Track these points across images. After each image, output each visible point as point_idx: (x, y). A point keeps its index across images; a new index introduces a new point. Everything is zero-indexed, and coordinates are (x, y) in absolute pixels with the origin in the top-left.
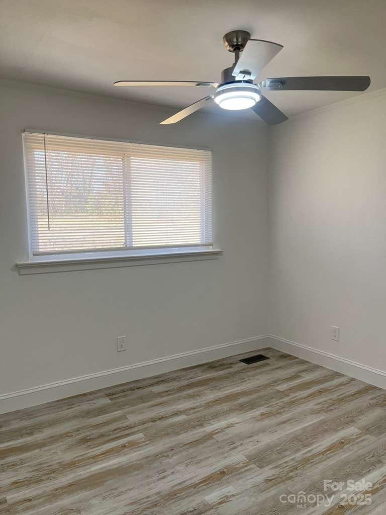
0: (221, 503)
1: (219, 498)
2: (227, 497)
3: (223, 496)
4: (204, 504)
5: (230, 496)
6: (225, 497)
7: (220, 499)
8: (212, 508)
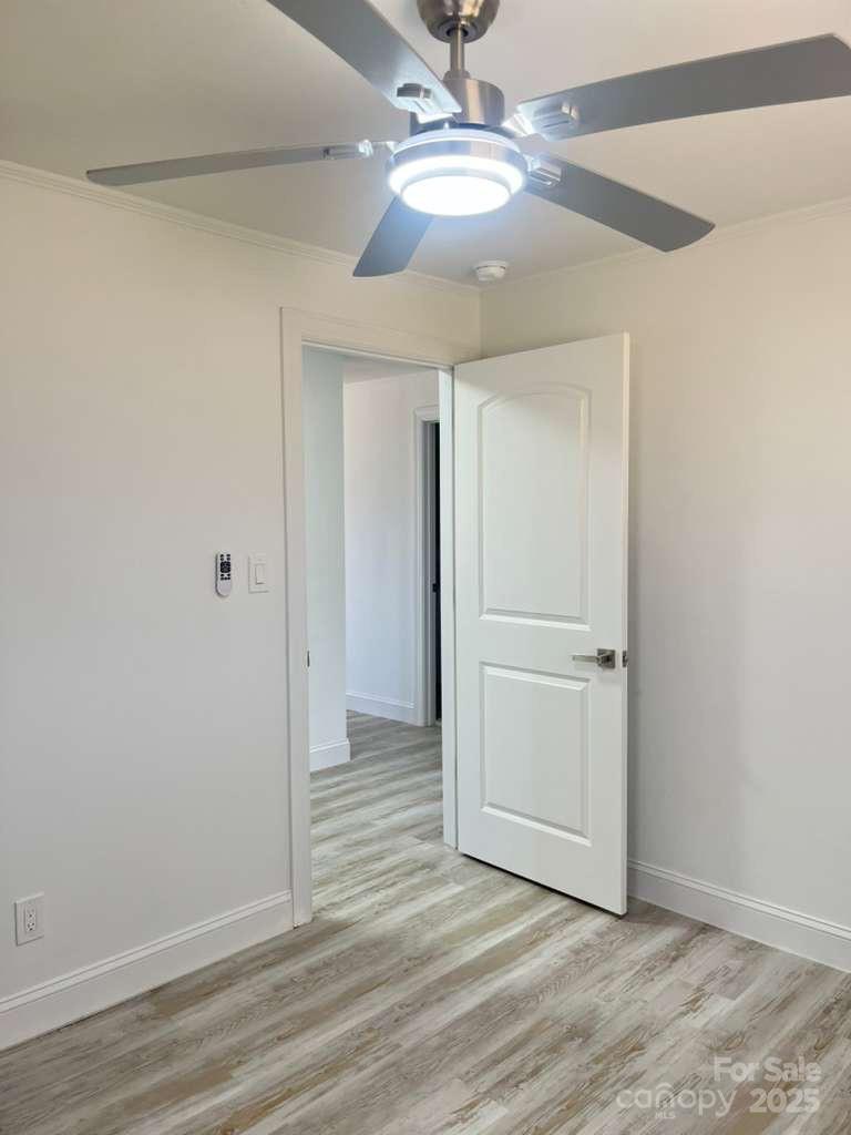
0: (472, 1106)
1: (479, 1114)
2: (464, 1120)
3: (470, 1121)
4: (503, 1099)
5: (456, 1123)
6: (467, 1120)
7: (476, 1113)
8: (485, 1093)
